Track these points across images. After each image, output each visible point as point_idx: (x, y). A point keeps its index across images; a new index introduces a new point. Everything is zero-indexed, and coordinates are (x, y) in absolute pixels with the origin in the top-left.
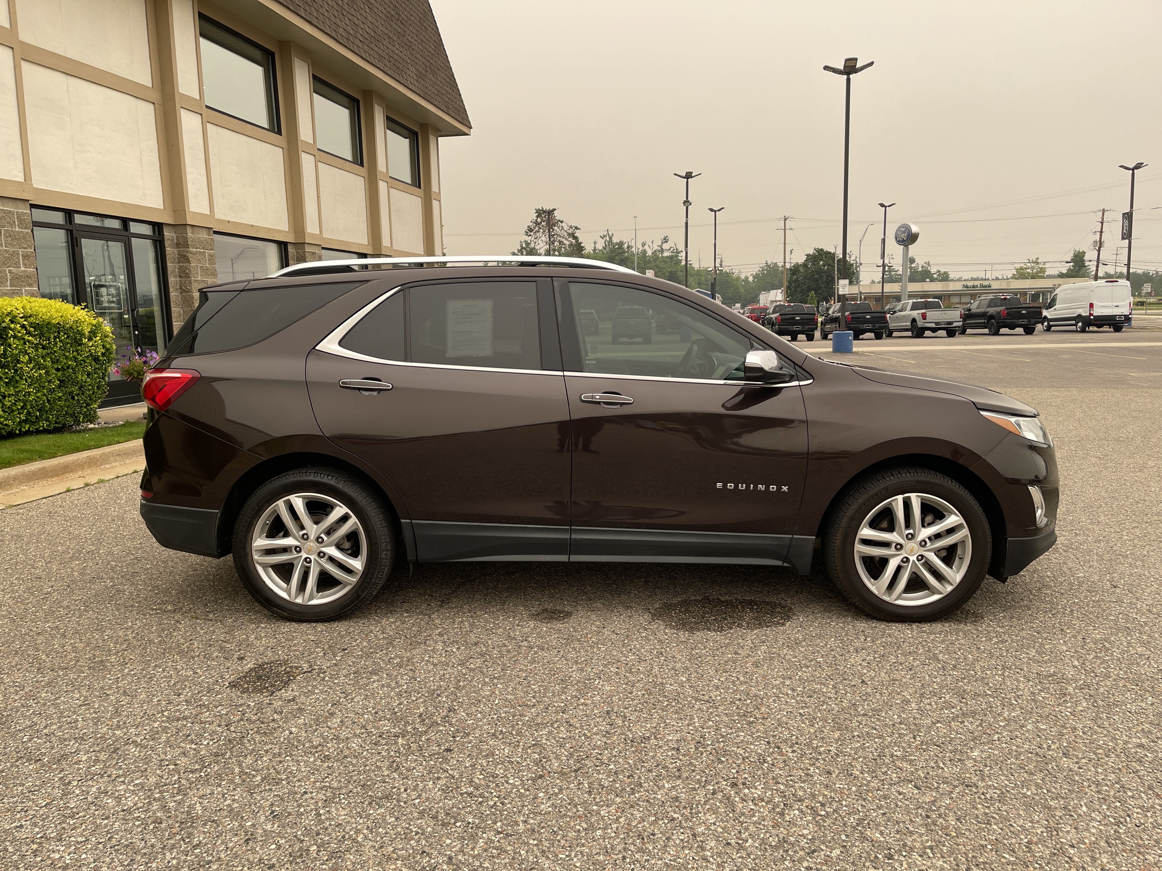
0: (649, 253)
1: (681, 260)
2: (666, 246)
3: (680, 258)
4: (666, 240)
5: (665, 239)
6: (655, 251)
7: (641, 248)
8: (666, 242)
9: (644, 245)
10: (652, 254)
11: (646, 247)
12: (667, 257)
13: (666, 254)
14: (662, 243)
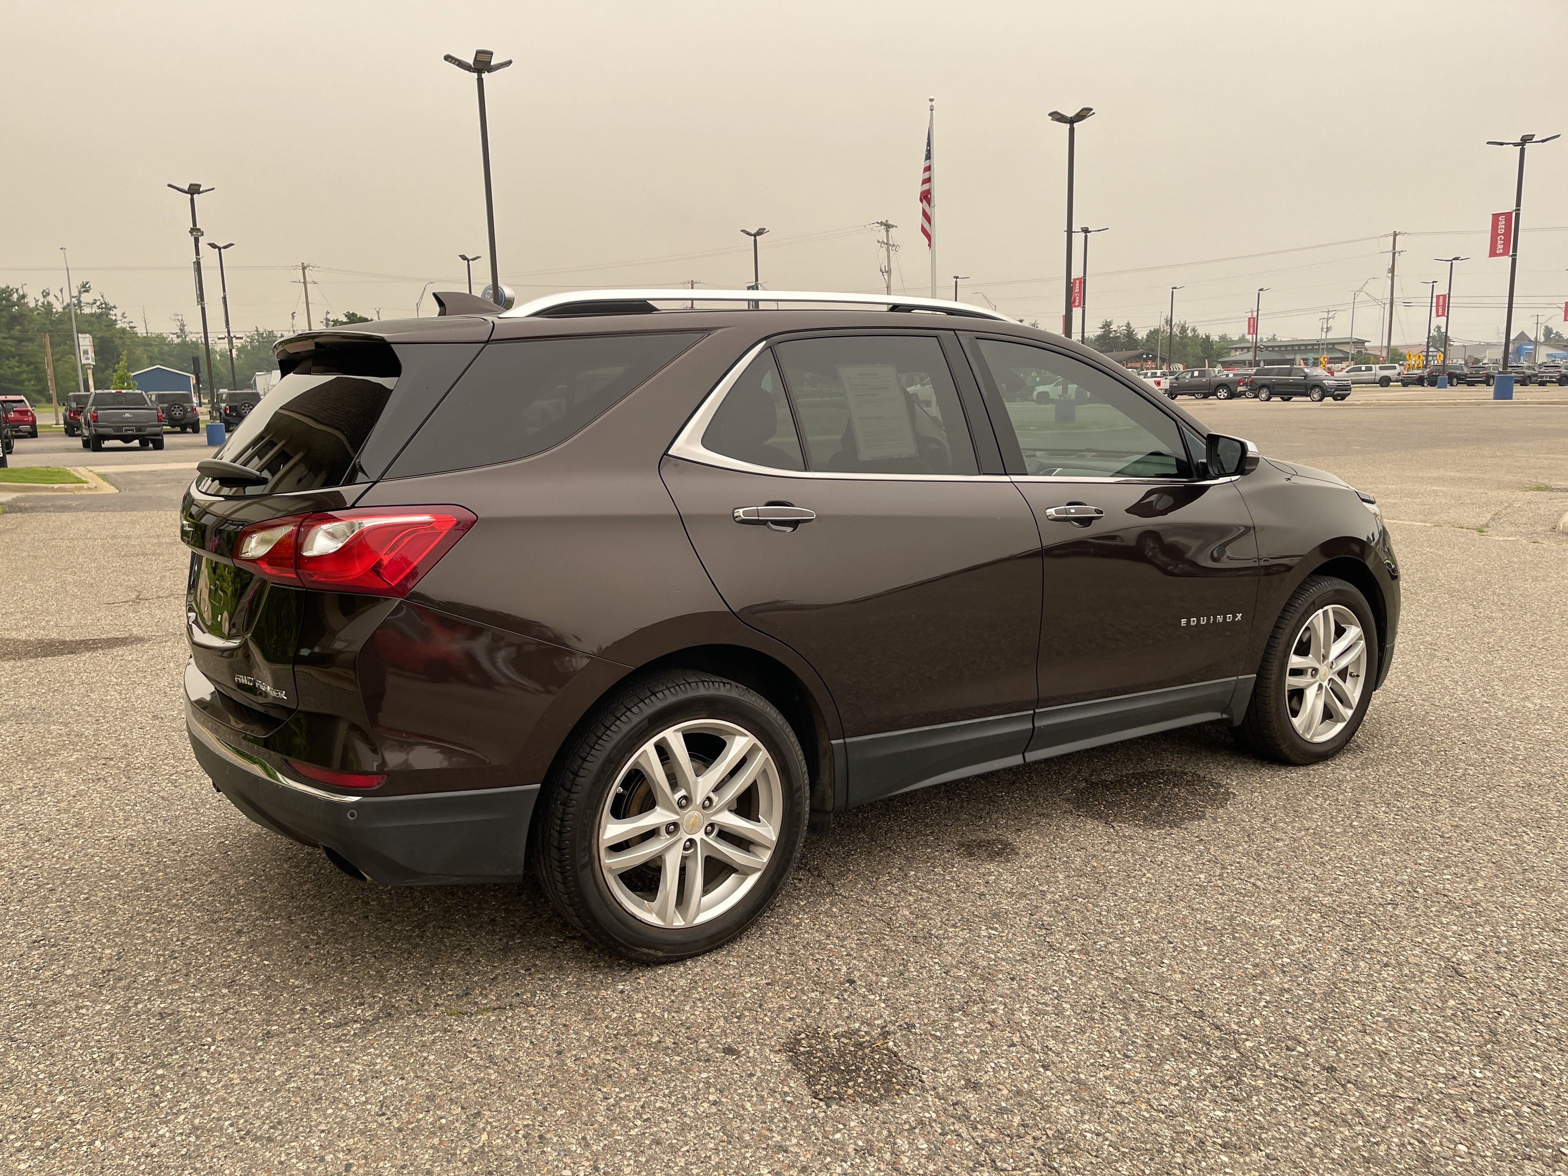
0: (58, 307)
1: (116, 321)
2: (86, 298)
3: (114, 318)
4: (85, 288)
5: (84, 286)
6: (68, 305)
7: (42, 299)
8: (87, 291)
9: (46, 294)
10: (64, 308)
11: (51, 299)
12: (92, 315)
13: (87, 310)
14: (80, 293)
